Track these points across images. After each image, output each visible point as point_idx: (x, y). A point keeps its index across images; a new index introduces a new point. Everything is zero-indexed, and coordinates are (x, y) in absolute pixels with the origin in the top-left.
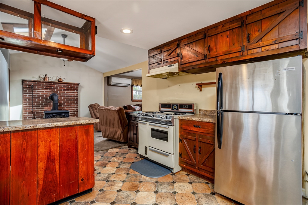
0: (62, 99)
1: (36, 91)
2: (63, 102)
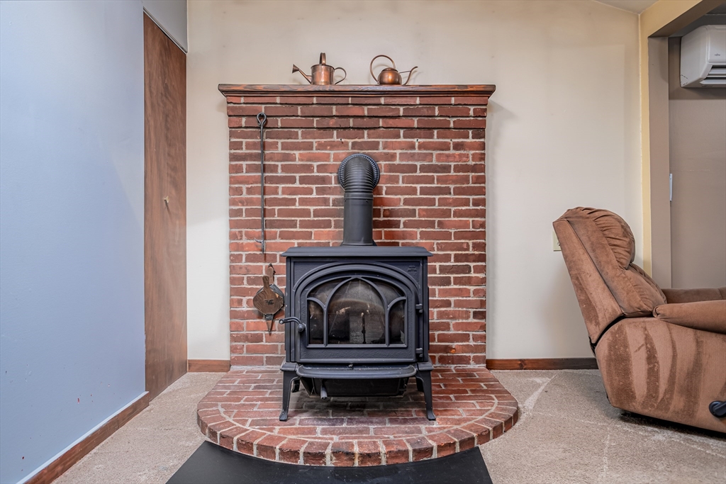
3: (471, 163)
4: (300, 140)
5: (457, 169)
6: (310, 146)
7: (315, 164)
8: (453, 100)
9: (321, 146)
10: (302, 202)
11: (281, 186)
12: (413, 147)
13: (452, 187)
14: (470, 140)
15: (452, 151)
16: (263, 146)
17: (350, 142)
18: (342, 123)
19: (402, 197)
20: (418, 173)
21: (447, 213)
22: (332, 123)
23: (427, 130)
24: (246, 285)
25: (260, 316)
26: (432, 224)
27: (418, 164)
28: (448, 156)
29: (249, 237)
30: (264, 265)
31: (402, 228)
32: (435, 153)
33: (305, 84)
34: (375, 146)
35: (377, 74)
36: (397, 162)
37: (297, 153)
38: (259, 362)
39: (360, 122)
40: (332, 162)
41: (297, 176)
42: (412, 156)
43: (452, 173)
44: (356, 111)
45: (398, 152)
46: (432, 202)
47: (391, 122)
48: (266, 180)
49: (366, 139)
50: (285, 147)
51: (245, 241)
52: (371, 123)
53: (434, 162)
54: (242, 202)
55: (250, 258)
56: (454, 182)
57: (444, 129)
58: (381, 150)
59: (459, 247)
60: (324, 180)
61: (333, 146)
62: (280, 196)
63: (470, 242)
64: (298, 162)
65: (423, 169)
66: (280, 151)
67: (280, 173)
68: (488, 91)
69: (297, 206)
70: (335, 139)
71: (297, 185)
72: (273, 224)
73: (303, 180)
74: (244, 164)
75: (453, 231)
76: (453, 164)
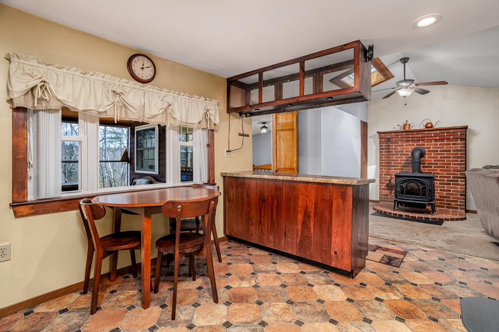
0: (433, 155)
1: (394, 145)
2: (434, 161)
3: (459, 149)
4: (400, 144)
5: (453, 151)
6: (403, 146)
7: (404, 150)
8: (451, 131)
9: (406, 146)
10: (400, 160)
11: (394, 156)
12: (437, 145)
13: (452, 156)
14: (459, 142)
15: (452, 146)
16: (389, 146)
17: (416, 144)
18: (413, 139)
19: (433, 159)
20: (439, 152)
21: (450, 164)
22: (410, 139)
23: (443, 140)
24: (384, 181)
25: (388, 190)
26: (444, 167)
27: (439, 150)
28: (450, 147)
29: (385, 169)
30: (389, 177)
31: (433, 168)
32: (445, 146)
33: (402, 130)
34: (424, 145)
35: (425, 125)
36: (431, 149)
37: (399, 148)
38: (388, 201)
39: (418, 139)
40: (410, 150)
41: (399, 153)
42: (437, 148)
43: (452, 152)
44: (418, 136)
45: (432, 146)
46: (444, 161)
47: (429, 138)
48: (389, 155)
49: (421, 143)
50: (395, 146)
51: (384, 170)
52: (423, 139)
53: (445, 149)
54: (383, 160)
55: (385, 175)
56: (452, 155)
57: (448, 139)
58: (426, 146)
59: (455, 174)
60: (407, 155)
61: (410, 145)
62: (394, 159)
63: (459, 173)
64: (399, 150)
65: (440, 151)
66: (394, 147)
67: (394, 153)
68: (466, 128)
69: (399, 162)
70: (411, 143)
71: (399, 156)
72: (391, 166)
73: (400, 155)
74: (384, 151)
75: (452, 169)
76: (452, 150)
